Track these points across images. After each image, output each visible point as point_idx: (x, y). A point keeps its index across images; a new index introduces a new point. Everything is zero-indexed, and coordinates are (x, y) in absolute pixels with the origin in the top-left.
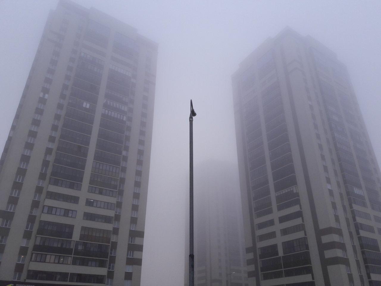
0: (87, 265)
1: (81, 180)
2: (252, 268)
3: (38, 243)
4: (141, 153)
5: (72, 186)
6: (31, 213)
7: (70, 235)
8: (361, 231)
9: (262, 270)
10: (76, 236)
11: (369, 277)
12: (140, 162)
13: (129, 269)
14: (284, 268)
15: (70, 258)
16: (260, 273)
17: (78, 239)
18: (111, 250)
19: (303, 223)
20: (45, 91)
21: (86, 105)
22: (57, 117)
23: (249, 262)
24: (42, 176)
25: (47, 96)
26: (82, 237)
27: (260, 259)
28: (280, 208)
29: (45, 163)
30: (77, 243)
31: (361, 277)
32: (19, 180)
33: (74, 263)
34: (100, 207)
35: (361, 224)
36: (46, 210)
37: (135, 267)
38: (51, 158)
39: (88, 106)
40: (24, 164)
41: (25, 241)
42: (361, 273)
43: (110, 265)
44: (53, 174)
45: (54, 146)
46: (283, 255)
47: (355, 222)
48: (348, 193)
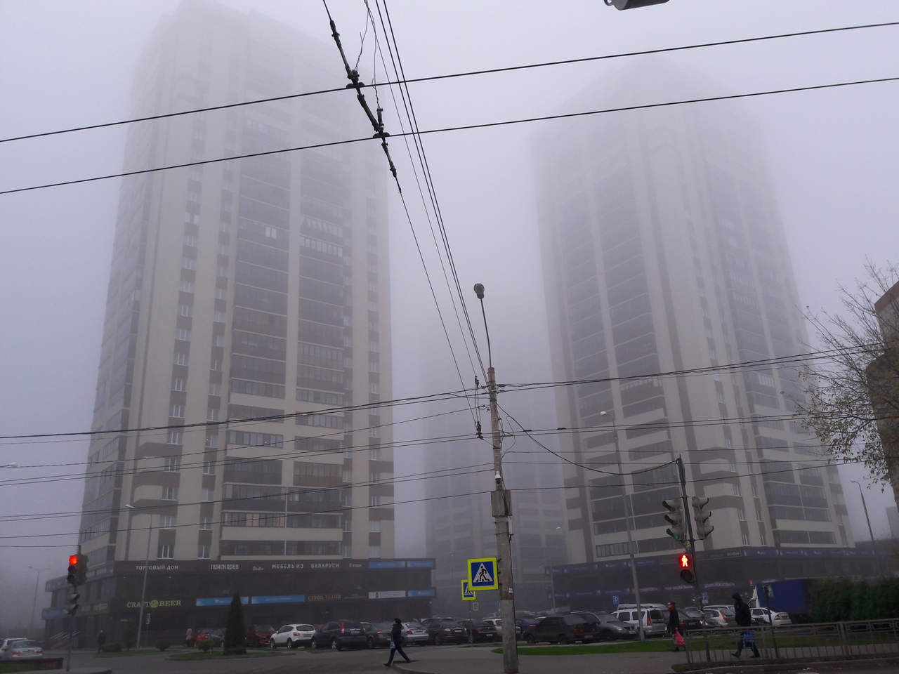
0: (310, 526)
1: (283, 380)
2: (576, 514)
3: (229, 495)
4: (373, 317)
5: (268, 392)
6: (207, 443)
7: (277, 478)
8: (765, 451)
9: (596, 517)
10: (287, 480)
11: (774, 525)
12: (373, 336)
13: (375, 527)
14: (635, 514)
15: (282, 519)
16: (592, 523)
17: (291, 485)
18: (343, 498)
19: (669, 440)
20: (194, 209)
21: (271, 232)
22: (222, 261)
23: (571, 504)
24: (215, 378)
25: (197, 219)
26: (298, 479)
27: (592, 499)
28: (628, 412)
29: (217, 353)
30: (291, 493)
31: (761, 525)
32: (178, 388)
33: (290, 525)
34: (320, 426)
35: (766, 438)
36: (233, 439)
37: (384, 522)
38: (226, 342)
39: (274, 235)
40: (181, 357)
41: (206, 492)
42: (761, 519)
43: (343, 523)
44: (233, 372)
45: (227, 319)
46: (633, 493)
47: (757, 436)
48: (748, 386)
